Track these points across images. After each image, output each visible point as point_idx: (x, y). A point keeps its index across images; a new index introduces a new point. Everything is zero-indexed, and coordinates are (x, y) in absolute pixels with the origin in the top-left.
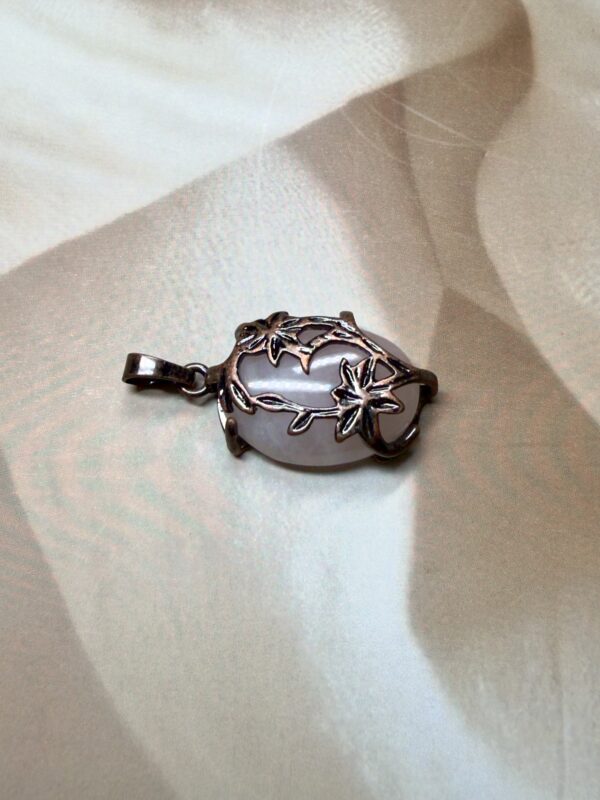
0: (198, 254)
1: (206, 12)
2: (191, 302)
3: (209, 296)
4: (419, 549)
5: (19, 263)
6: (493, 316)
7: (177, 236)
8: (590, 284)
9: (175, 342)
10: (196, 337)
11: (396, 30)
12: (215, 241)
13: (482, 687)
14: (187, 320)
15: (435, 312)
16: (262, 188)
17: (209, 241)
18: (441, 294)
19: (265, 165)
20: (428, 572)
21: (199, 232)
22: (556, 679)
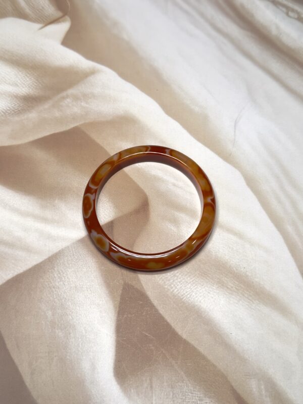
0: (56, 275)
1: (56, 201)
2: (54, 290)
3: (59, 288)
4: (116, 355)
5: (4, 281)
6: (137, 289)
7: (50, 271)
8: (163, 278)
9: (49, 302)
10: (56, 300)
11: (111, 205)
12: (61, 272)
13: (132, 391)
14: (53, 295)
15: (121, 289)
16: (73, 255)
17: (59, 272)
18: (123, 282)
19: (74, 248)
20: (119, 361)
21: (55, 269)
22: (151, 387)
